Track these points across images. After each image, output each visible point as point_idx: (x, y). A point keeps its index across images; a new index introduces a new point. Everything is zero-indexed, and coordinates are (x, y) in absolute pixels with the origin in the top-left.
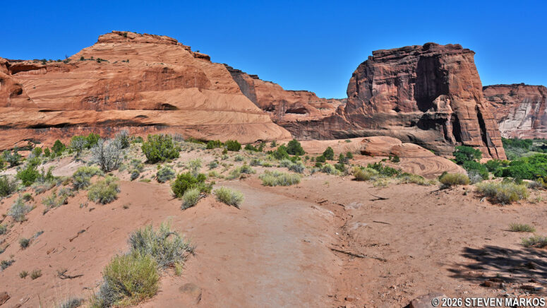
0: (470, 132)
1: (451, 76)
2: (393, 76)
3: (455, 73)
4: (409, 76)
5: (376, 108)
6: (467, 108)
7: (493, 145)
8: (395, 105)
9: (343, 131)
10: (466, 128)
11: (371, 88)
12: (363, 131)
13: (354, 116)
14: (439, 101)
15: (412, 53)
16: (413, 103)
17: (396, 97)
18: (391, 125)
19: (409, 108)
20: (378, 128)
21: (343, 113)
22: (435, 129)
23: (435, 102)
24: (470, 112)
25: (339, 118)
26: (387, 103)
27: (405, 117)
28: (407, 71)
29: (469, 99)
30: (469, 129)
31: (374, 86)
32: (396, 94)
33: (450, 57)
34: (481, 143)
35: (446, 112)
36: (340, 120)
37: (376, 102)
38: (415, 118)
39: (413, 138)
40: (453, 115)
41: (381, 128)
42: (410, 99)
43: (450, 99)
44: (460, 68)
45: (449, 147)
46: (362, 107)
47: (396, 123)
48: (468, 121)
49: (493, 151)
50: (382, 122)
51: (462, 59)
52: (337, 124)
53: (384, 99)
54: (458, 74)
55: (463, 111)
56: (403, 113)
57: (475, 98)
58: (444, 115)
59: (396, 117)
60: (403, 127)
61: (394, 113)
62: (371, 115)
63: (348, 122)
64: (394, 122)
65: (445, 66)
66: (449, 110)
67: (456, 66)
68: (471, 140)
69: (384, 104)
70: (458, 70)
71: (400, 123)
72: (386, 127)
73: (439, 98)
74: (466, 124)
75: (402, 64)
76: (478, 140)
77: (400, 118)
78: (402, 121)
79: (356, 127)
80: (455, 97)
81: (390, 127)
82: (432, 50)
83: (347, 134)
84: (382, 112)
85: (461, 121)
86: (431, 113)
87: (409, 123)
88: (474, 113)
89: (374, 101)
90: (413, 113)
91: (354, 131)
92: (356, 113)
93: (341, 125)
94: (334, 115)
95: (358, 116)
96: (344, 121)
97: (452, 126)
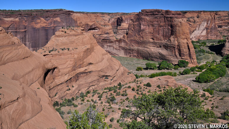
0: (184, 53)
1: (178, 28)
2: (151, 23)
3: (179, 27)
4: (158, 24)
5: (143, 38)
6: (184, 43)
7: (193, 59)
8: (152, 37)
9: (126, 47)
11: (140, 27)
12: (136, 48)
14: (172, 39)
15: (160, 13)
16: (160, 37)
17: (152, 33)
18: (150, 46)
19: (159, 39)
20: (144, 47)
21: (126, 38)
23: (170, 38)
24: (185, 45)
25: (124, 40)
26: (148, 36)
27: (157, 43)
28: (158, 22)
29: (184, 39)
31: (142, 26)
32: (152, 32)
33: (177, 19)
34: (188, 58)
35: (175, 44)
36: (124, 41)
37: (143, 34)
38: (161, 44)
39: (161, 54)
40: (178, 45)
42: (159, 35)
43: (177, 38)
44: (181, 25)
45: (176, 59)
46: (136, 36)
47: (152, 46)
48: (184, 49)
49: (193, 61)
50: (146, 44)
51: (182, 21)
52: (123, 43)
53: (147, 34)
54: (180, 28)
55: (182, 44)
56: (156, 41)
57: (187, 38)
58: (174, 45)
59: (152, 42)
60: (156, 48)
61: (151, 40)
62: (140, 40)
63: (129, 43)
64: (151, 45)
65: (175, 23)
66: (176, 43)
67: (179, 24)
68: (184, 56)
69: (147, 36)
70: (180, 26)
71: (154, 46)
72: (148, 47)
73: (172, 37)
74: (183, 50)
75: (155, 18)
76: (187, 57)
77: (154, 43)
78: (155, 45)
79: (133, 46)
80: (179, 37)
81: (150, 47)
82: (169, 14)
83: (128, 49)
84: (146, 39)
85: (181, 48)
86: (169, 43)
87: (159, 46)
88: (186, 45)
89: (142, 34)
90: (160, 41)
91: (132, 48)
92: (133, 39)
93: (125, 44)
94: (122, 39)
95: (134, 40)
96: (126, 42)
97: (177, 50)
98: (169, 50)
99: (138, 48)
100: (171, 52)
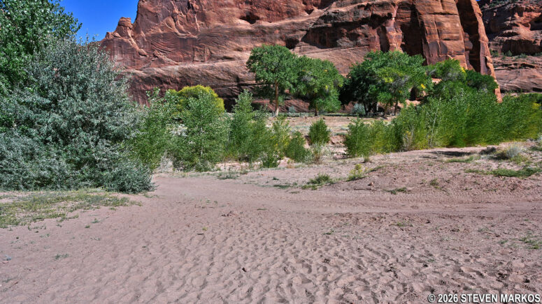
5: (203, 17)
8: (247, 8)
9: (133, 71)
10: (440, 33)
12: (176, 68)
13: (156, 37)
18: (239, 50)
20: (212, 57)
21: (130, 33)
22: (358, 45)
25: (121, 43)
26: (228, 5)
27: (272, 30)
30: (446, 36)
36: (125, 48)
37: (205, 2)
40: (402, 5)
41: (218, 59)
46: (174, 16)
48: (441, 18)
50: (219, 46)
52: (118, 56)
56: (266, 23)
58: (380, 6)
59: (250, 33)
61: (243, 25)
62: (194, 31)
69: (221, 6)
72: (229, 55)
74: (438, 25)
79: (161, 61)
84: (217, 23)
86: (343, 9)
89: (198, 2)
90: (288, 21)
91: (158, 70)
92: (161, 31)
93: (128, 58)
94: (111, 37)
95: (165, 37)
96: (133, 49)
97: (400, 33)
98: (344, 42)
99: (186, 67)
100: (360, 51)
